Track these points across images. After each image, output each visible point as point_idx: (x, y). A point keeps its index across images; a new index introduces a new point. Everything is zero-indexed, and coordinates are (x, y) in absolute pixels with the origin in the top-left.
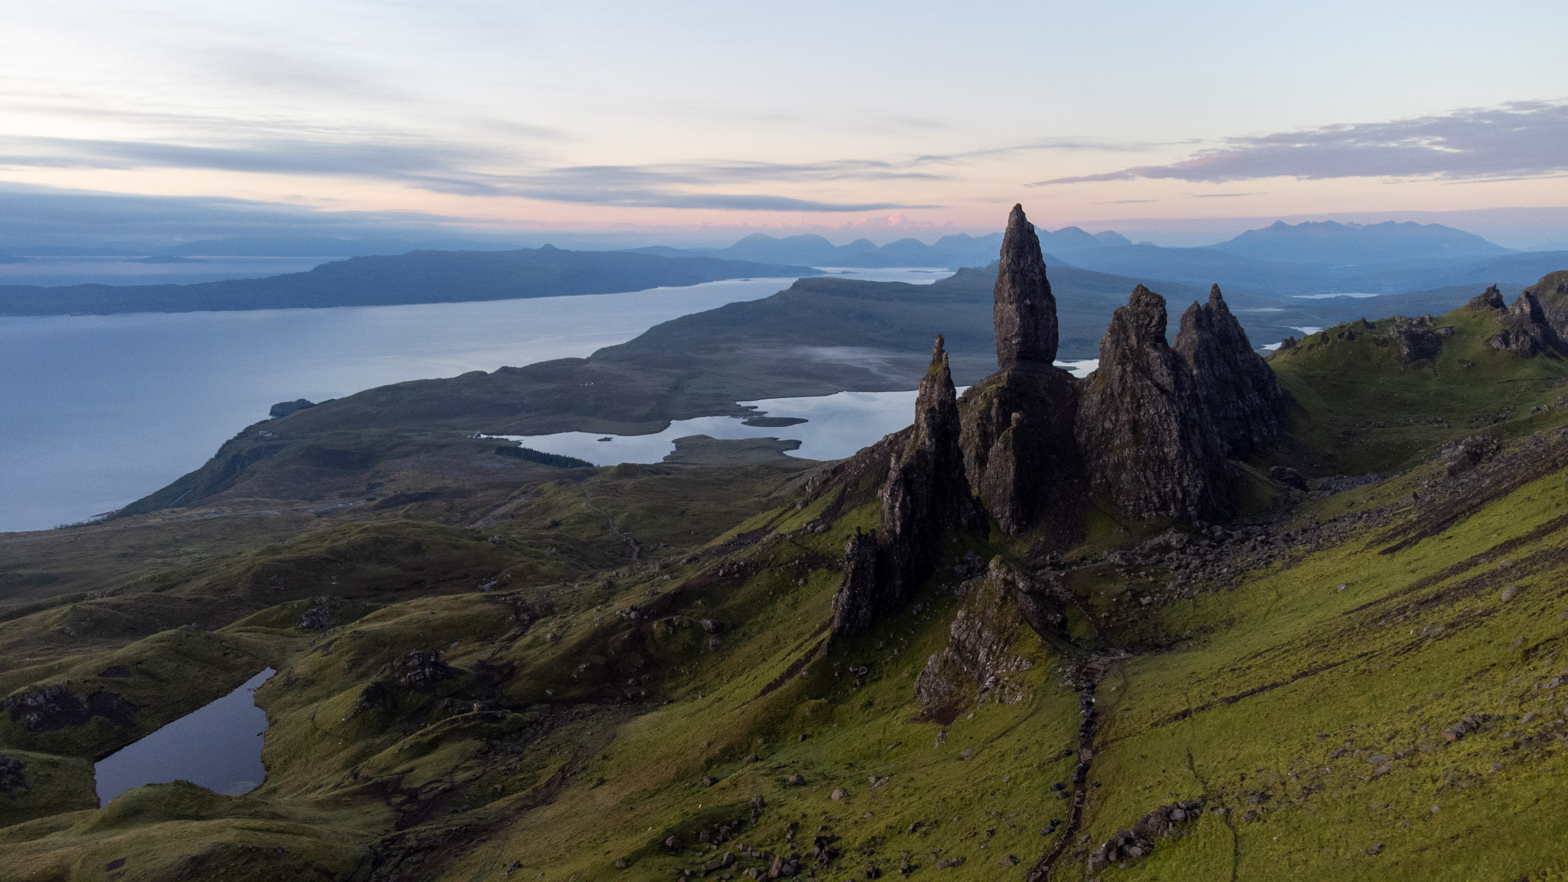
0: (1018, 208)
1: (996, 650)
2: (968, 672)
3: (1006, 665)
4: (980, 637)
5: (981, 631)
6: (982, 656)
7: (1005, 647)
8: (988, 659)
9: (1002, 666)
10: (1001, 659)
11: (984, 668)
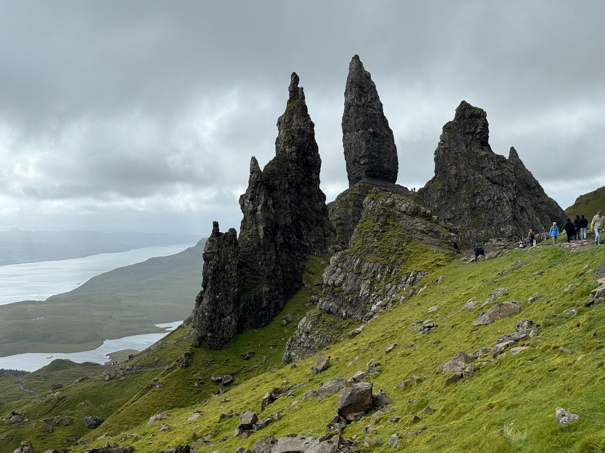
1: (381, 278)
2: (348, 316)
3: (396, 288)
4: (359, 274)
5: (359, 266)
6: (364, 290)
7: (392, 271)
8: (371, 290)
9: (390, 292)
10: (389, 285)
11: (367, 300)
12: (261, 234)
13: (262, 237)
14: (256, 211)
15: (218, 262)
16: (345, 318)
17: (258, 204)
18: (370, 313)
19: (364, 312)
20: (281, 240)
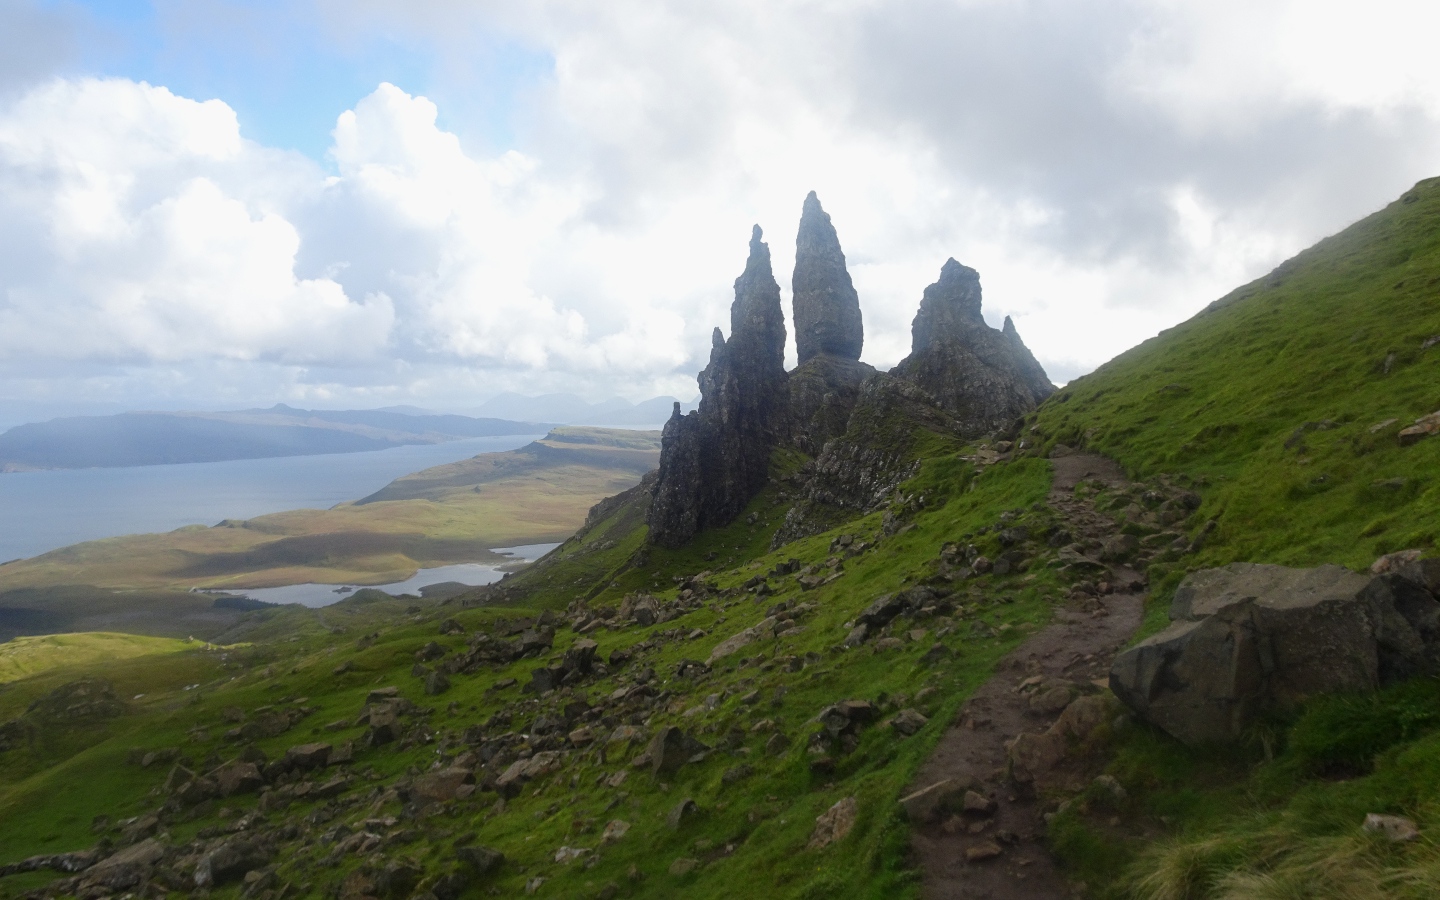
0: (812, 195)
1: (883, 466)
2: (846, 505)
3: (900, 476)
4: (858, 462)
5: (858, 455)
6: (864, 478)
7: (895, 458)
8: (873, 478)
9: (894, 480)
10: (892, 473)
11: (869, 490)
12: (725, 419)
13: (725, 422)
14: (719, 391)
15: (678, 449)
16: (842, 508)
17: (722, 383)
18: (875, 500)
19: (865, 502)
20: (746, 426)
